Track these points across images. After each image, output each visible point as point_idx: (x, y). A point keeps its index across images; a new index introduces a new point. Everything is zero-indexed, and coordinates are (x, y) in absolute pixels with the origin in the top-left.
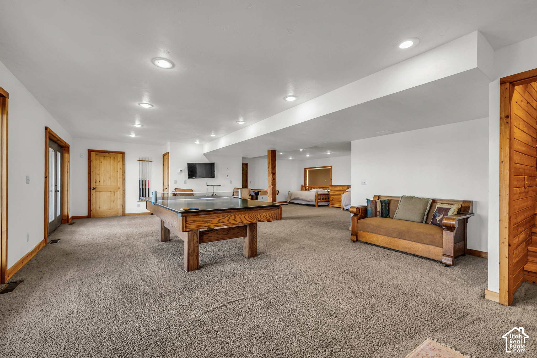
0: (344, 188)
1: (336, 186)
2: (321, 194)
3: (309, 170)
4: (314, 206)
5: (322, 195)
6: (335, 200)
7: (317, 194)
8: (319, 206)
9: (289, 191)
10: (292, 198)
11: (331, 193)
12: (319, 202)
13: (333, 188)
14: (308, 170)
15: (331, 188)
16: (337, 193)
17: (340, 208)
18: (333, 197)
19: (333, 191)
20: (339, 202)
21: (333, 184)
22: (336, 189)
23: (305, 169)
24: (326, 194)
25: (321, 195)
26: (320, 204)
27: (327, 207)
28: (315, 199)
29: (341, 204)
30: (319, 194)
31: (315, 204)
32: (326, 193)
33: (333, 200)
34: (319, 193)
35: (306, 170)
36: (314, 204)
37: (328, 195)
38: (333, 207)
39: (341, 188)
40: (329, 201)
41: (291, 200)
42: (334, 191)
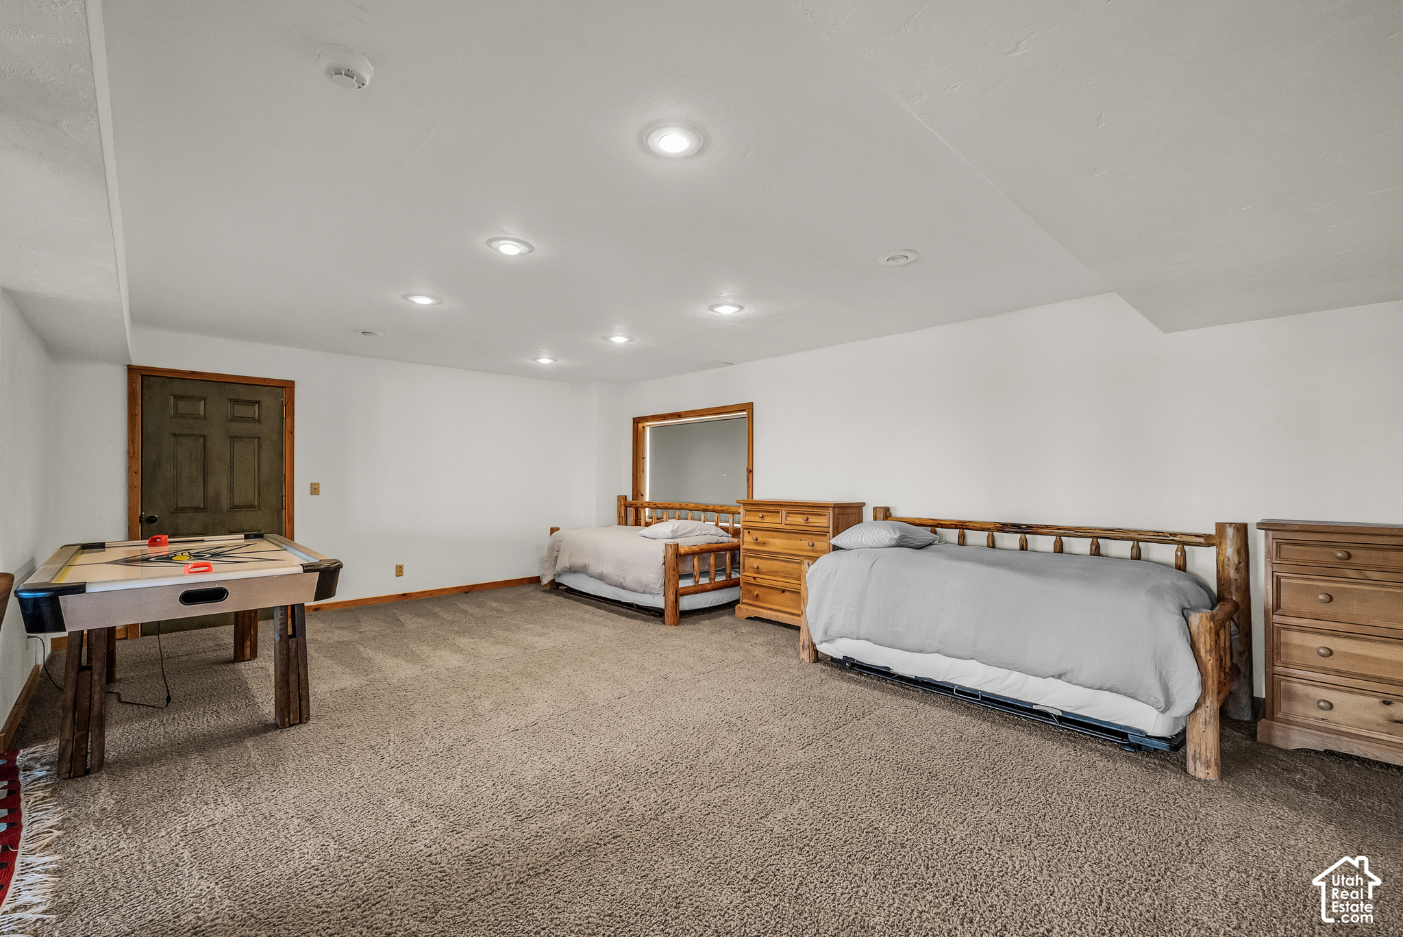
0: (812, 519)
1: (775, 507)
2: (696, 549)
3: (653, 428)
4: (655, 614)
5: (702, 553)
6: (767, 583)
7: (670, 551)
8: (686, 616)
9: (553, 530)
10: (558, 568)
11: (747, 541)
12: (683, 595)
13: (758, 519)
14: (648, 429)
15: (748, 518)
16: (778, 544)
17: (798, 628)
18: (756, 563)
19: (758, 534)
20: (787, 594)
21: (758, 496)
22: (772, 521)
23: (637, 421)
24: (725, 549)
25: (694, 554)
26: (687, 603)
27: (726, 619)
28: (661, 582)
29: (799, 608)
30: (682, 551)
31: (662, 606)
32: (725, 539)
33: (759, 581)
34: (686, 544)
35: (640, 425)
36: (658, 602)
37: (734, 550)
38: (756, 619)
39: (799, 520)
40: (736, 584)
41: (559, 575)
42: (761, 536)
